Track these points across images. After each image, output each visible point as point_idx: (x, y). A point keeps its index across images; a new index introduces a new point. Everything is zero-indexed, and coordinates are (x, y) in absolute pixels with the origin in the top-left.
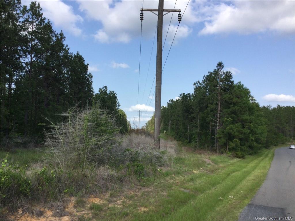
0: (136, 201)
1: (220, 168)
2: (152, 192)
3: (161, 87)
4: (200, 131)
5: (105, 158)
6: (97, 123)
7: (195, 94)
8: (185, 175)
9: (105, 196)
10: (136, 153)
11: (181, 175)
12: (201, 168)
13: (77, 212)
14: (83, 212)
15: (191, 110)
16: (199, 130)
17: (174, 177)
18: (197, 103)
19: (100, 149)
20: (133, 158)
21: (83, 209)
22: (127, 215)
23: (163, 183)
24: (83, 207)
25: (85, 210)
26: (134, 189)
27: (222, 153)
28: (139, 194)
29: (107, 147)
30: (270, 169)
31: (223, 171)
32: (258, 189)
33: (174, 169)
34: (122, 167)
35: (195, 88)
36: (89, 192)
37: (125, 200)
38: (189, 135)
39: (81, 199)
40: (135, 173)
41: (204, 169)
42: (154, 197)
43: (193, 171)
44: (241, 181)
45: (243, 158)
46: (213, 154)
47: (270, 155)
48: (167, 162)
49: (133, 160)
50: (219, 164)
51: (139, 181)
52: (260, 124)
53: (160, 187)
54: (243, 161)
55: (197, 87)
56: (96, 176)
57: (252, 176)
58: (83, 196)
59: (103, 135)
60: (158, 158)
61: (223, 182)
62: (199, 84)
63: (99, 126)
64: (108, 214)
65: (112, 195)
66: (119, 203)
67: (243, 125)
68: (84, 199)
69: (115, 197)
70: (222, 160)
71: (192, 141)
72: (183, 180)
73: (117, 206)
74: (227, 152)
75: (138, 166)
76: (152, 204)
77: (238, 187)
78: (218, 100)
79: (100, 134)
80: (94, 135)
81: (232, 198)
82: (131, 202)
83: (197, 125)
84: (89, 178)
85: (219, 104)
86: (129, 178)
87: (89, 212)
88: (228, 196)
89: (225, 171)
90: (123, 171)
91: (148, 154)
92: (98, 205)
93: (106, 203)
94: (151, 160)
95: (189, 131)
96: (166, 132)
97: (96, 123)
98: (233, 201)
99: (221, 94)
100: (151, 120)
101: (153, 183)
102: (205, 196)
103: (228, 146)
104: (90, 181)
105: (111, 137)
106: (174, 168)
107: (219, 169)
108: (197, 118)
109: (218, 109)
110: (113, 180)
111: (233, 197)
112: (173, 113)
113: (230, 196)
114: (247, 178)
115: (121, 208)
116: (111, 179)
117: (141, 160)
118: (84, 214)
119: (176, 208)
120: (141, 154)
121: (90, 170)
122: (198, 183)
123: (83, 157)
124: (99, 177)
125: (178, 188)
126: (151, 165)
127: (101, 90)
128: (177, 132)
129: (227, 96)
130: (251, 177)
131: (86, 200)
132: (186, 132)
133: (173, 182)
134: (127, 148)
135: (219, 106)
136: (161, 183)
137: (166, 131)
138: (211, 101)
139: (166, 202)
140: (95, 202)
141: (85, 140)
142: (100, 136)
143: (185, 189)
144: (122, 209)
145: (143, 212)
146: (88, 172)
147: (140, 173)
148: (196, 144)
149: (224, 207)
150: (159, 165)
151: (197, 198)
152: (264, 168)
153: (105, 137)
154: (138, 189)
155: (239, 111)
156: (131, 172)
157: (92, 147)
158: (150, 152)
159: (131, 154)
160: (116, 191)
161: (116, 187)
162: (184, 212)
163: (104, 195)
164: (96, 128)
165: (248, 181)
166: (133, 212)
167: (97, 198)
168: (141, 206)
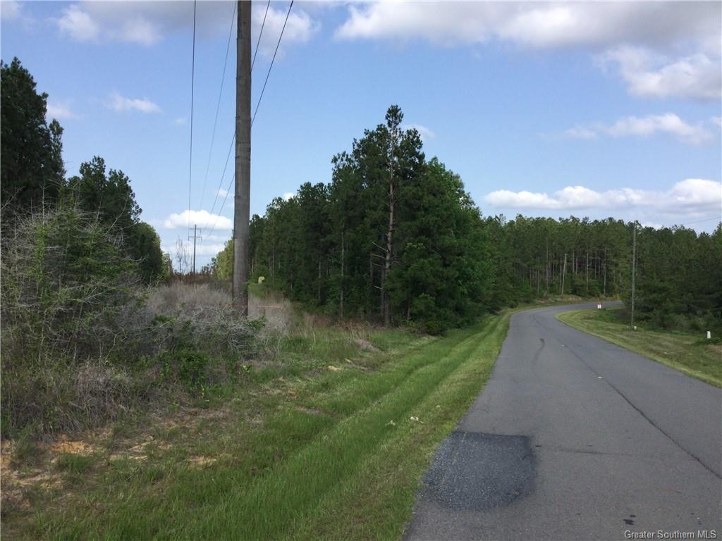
0: (185, 444)
1: (392, 358)
2: (225, 419)
3: (250, 160)
4: (347, 277)
5: (99, 340)
6: (72, 248)
7: (334, 186)
8: (310, 376)
9: (100, 436)
10: (185, 328)
11: (301, 378)
12: (348, 359)
13: (21, 477)
14: (38, 478)
15: (326, 224)
16: (345, 274)
17: (283, 382)
18: (339, 208)
19: (83, 316)
20: (177, 339)
21: (37, 471)
22: (159, 476)
23: (255, 396)
24: (39, 465)
25: (43, 472)
26: (179, 415)
27: (396, 325)
28: (193, 425)
29: (103, 311)
30: (500, 356)
31: (397, 365)
32: (474, 400)
33: (283, 364)
34: (147, 362)
35: (336, 169)
36: (53, 426)
37: (156, 442)
38: (319, 288)
39: (33, 445)
40: (183, 376)
41: (353, 362)
42: (231, 432)
43: (330, 367)
44: (437, 384)
45: (442, 335)
46: (375, 327)
47: (500, 327)
48: (266, 349)
49: (176, 344)
50: (389, 349)
51: (194, 396)
52: (481, 257)
53: (248, 408)
54: (442, 341)
55: (341, 167)
56: (73, 385)
57: (461, 373)
58: (38, 439)
59: (89, 279)
60: (243, 338)
61: (398, 388)
62: (346, 160)
63: (78, 254)
64: (107, 479)
65: (119, 433)
66: (137, 451)
67: (444, 258)
68: (41, 446)
69: (127, 438)
70: (397, 341)
71: (328, 300)
72: (303, 387)
73: (131, 457)
74: (407, 321)
75: (190, 359)
76: (226, 447)
77: (431, 398)
78: (388, 200)
79: (82, 278)
80: (64, 279)
81: (416, 422)
82: (169, 446)
83: (339, 262)
84: (53, 391)
85: (392, 208)
86: (165, 390)
87: (54, 476)
88: (409, 418)
89: (403, 364)
90: (149, 373)
91: (216, 330)
92: (79, 458)
93: (103, 451)
94: (226, 345)
95: (320, 277)
96: (263, 281)
97: (68, 245)
98: (420, 427)
99: (396, 185)
100: (226, 249)
101: (229, 398)
102: (357, 421)
103: (411, 307)
104: (55, 400)
105: (114, 286)
106: (283, 362)
107: (388, 361)
108: (341, 245)
109: (389, 221)
110: (121, 394)
111: (420, 419)
112: (282, 232)
113: (412, 418)
114: (451, 377)
115: (143, 462)
116: (116, 392)
117: (199, 344)
118: (41, 482)
119: (285, 454)
120: (197, 330)
121: (56, 370)
122: (340, 393)
123: (36, 338)
124: (83, 387)
125: (291, 407)
126: (225, 357)
127: (85, 168)
128: (291, 278)
129: (409, 189)
130: (459, 375)
131: (46, 448)
132: (313, 280)
133: (279, 394)
134: (158, 315)
135: (391, 214)
136: (250, 397)
137: (263, 278)
138: (373, 203)
139: (262, 440)
140: (72, 452)
141: (40, 292)
142: (82, 281)
143: (309, 407)
144: (146, 463)
145: (203, 466)
146: (50, 377)
147: (196, 374)
148: (338, 308)
149: (397, 442)
150: (244, 356)
151: (337, 426)
152: (488, 354)
153: (98, 284)
154: (190, 414)
155: (436, 226)
156: (172, 375)
157: (60, 311)
158: (223, 322)
159: (171, 330)
160: (130, 422)
161: (129, 412)
162: (304, 460)
163: (98, 433)
164: (72, 260)
165: (452, 383)
166: (175, 470)
167: (77, 441)
168: (196, 454)
